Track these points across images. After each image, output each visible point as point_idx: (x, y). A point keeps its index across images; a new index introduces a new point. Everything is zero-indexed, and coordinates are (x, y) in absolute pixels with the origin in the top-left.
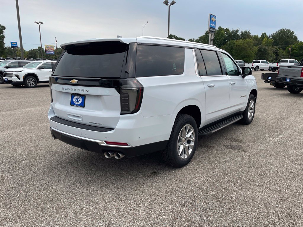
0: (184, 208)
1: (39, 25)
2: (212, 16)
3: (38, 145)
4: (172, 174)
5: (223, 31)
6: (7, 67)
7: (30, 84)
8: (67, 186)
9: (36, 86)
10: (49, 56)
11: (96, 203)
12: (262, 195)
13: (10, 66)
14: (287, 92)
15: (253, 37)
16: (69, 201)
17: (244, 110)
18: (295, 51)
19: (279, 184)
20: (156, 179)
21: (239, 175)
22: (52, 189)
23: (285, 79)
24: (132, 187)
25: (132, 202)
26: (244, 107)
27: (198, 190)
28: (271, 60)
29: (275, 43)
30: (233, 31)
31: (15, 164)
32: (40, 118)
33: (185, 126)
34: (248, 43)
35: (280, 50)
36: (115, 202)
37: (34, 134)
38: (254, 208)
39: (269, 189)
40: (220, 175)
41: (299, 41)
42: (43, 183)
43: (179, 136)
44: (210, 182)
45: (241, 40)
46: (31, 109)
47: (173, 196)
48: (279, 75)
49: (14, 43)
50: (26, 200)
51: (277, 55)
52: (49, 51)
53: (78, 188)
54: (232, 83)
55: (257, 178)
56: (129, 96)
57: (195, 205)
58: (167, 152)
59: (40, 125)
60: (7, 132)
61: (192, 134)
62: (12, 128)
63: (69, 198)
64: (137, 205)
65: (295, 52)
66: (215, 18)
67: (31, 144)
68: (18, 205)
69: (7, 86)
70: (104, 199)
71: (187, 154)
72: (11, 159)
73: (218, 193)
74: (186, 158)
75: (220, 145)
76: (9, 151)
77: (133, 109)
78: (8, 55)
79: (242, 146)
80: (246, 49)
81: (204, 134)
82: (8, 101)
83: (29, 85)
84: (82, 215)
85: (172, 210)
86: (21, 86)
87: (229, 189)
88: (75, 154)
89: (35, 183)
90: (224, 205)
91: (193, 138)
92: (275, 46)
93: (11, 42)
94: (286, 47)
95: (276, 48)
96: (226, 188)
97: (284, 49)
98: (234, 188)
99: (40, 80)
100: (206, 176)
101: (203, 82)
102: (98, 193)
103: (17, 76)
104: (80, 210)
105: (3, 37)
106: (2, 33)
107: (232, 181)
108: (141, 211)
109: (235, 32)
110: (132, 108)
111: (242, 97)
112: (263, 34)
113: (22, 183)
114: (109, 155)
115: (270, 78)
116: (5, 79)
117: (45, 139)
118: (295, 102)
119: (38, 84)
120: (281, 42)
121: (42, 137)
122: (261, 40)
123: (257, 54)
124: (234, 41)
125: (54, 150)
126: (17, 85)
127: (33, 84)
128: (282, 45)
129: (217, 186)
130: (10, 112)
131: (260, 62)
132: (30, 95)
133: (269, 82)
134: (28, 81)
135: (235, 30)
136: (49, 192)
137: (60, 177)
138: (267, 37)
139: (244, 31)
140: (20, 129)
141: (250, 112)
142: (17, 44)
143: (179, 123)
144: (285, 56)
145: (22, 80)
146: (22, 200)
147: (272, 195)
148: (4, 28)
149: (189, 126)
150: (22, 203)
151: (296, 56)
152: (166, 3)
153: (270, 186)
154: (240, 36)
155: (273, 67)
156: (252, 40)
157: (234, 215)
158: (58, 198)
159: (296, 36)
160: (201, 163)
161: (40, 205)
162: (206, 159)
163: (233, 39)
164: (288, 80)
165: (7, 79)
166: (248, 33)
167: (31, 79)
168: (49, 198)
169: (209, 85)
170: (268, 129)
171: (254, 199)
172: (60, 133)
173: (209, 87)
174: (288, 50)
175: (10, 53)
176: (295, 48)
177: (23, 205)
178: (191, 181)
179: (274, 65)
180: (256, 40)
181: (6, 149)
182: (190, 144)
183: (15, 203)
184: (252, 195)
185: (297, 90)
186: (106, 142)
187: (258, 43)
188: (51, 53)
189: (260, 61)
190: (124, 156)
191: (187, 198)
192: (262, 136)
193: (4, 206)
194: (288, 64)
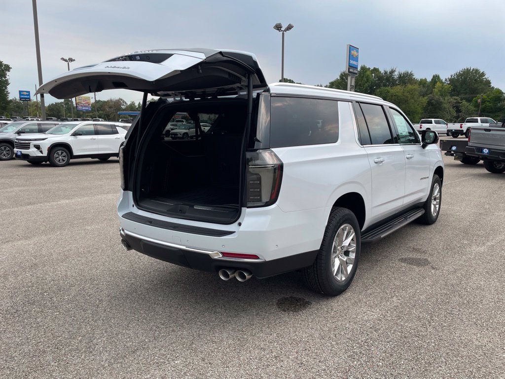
0: (355, 363)
1: (68, 64)
2: (351, 48)
3: (91, 261)
4: (324, 306)
5: (368, 73)
6: (19, 133)
7: (59, 161)
8: (154, 328)
9: (69, 164)
10: (81, 113)
11: (207, 355)
12: (477, 339)
13: (24, 131)
14: (484, 171)
15: (418, 81)
16: (162, 352)
17: (424, 200)
18: (488, 103)
19: (501, 321)
20: (300, 315)
21: (433, 308)
22: (131, 332)
23: (480, 150)
24: (261, 328)
25: (268, 354)
26: (425, 196)
27: (372, 333)
28: (448, 118)
29: (455, 91)
30: (386, 73)
31: (60, 293)
32: (86, 216)
33: (342, 227)
34: (411, 92)
35: (463, 103)
36: (238, 353)
37: (81, 242)
38: (469, 361)
39: (487, 329)
40: (403, 307)
41: (493, 88)
42: (114, 324)
43: (334, 243)
44: (389, 318)
45: (399, 87)
46: (67, 201)
47: (333, 343)
48: (470, 144)
49: (25, 93)
50: (91, 352)
51: (458, 111)
52: (82, 106)
53: (173, 331)
54: (408, 156)
55: (465, 311)
56: (260, 178)
57: (372, 357)
58: (315, 269)
59: (87, 227)
60: (35, 239)
61: (352, 240)
62: (42, 232)
63: (162, 347)
64: (276, 357)
65: (488, 106)
66: (358, 52)
67: (79, 259)
68: (79, 360)
69: (20, 164)
70: (220, 348)
71: (345, 273)
72: (52, 285)
73: (405, 337)
74: (344, 280)
75: (392, 257)
76: (45, 271)
77: (268, 200)
78: (13, 113)
79: (429, 260)
80: (408, 101)
81: (368, 239)
82: (26, 188)
83: (57, 161)
84: (188, 374)
85: (337, 366)
86: (44, 163)
87: (421, 331)
88: (156, 274)
89: (100, 323)
90: (419, 356)
91: (354, 247)
92: (454, 96)
93: (20, 92)
94: (473, 97)
95: (457, 99)
96: (417, 328)
97: (469, 101)
98: (430, 329)
99: (75, 153)
100: (379, 310)
101: (368, 155)
102: (208, 338)
103: (38, 147)
104: (183, 366)
105: (6, 83)
106: (5, 76)
107: (424, 318)
108: (286, 368)
109: (388, 73)
110: (265, 198)
111: (422, 179)
112: (434, 76)
113: (78, 323)
114: (226, 275)
115: (454, 148)
116: (17, 151)
117: (100, 251)
118: (499, 188)
119: (71, 161)
120: (463, 89)
121: (95, 247)
122: (431, 86)
123: (425, 109)
124: (386, 88)
125: (119, 268)
126: (36, 162)
127: (63, 160)
128: (466, 93)
129: (401, 325)
130: (32, 207)
131: (433, 122)
132: (60, 178)
133: (452, 155)
134: (56, 155)
135: (389, 70)
136: (126, 338)
137: (140, 313)
138: (441, 82)
139: (403, 71)
140: (56, 234)
141: (434, 205)
142: (29, 95)
143: (334, 222)
144: (472, 111)
145: (45, 154)
146: (85, 351)
147: (493, 339)
148: (8, 68)
149: (347, 226)
150: (85, 357)
151: (490, 112)
152: (278, 27)
153: (487, 325)
154: (397, 80)
155: (453, 131)
156: (416, 87)
157: (438, 373)
158: (144, 348)
159: (489, 79)
160: (368, 289)
161: (115, 360)
162: (374, 282)
163: (385, 85)
164: (486, 151)
165: (21, 152)
166: (410, 76)
167: (60, 152)
168: (128, 347)
169: (377, 160)
170: (466, 232)
171: (466, 346)
172: (140, 240)
173: (376, 163)
174: (477, 102)
175: (17, 109)
176: (487, 99)
177: (88, 360)
178: (357, 318)
179: (456, 126)
180: (424, 86)
181: (40, 268)
182: (349, 256)
183: (74, 357)
184: (461, 339)
185: (500, 167)
186: (222, 253)
187: (427, 91)
188: (84, 110)
189: (433, 120)
190: (251, 276)
191: (356, 346)
192: (458, 242)
193: (55, 363)
194: (479, 124)
